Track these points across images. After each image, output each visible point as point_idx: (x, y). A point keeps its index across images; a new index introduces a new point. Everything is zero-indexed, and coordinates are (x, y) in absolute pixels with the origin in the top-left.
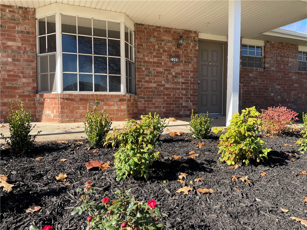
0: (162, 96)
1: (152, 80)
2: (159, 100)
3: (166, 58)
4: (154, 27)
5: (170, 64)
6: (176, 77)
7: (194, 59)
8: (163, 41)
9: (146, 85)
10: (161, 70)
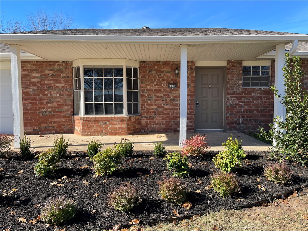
0: (162, 115)
1: (153, 103)
2: (159, 118)
3: (165, 85)
4: (155, 63)
5: (169, 90)
6: (174, 100)
7: (191, 84)
8: (162, 72)
9: (148, 107)
10: (160, 95)
